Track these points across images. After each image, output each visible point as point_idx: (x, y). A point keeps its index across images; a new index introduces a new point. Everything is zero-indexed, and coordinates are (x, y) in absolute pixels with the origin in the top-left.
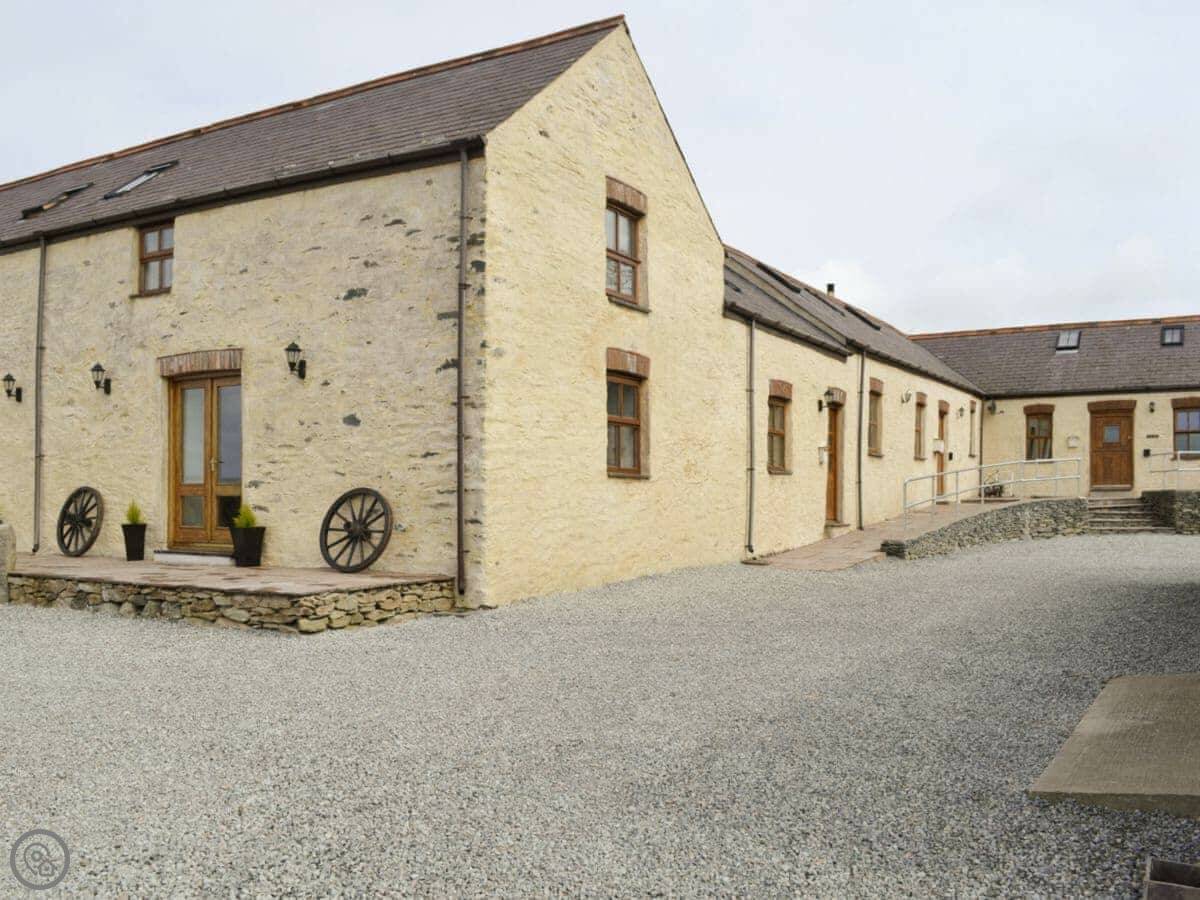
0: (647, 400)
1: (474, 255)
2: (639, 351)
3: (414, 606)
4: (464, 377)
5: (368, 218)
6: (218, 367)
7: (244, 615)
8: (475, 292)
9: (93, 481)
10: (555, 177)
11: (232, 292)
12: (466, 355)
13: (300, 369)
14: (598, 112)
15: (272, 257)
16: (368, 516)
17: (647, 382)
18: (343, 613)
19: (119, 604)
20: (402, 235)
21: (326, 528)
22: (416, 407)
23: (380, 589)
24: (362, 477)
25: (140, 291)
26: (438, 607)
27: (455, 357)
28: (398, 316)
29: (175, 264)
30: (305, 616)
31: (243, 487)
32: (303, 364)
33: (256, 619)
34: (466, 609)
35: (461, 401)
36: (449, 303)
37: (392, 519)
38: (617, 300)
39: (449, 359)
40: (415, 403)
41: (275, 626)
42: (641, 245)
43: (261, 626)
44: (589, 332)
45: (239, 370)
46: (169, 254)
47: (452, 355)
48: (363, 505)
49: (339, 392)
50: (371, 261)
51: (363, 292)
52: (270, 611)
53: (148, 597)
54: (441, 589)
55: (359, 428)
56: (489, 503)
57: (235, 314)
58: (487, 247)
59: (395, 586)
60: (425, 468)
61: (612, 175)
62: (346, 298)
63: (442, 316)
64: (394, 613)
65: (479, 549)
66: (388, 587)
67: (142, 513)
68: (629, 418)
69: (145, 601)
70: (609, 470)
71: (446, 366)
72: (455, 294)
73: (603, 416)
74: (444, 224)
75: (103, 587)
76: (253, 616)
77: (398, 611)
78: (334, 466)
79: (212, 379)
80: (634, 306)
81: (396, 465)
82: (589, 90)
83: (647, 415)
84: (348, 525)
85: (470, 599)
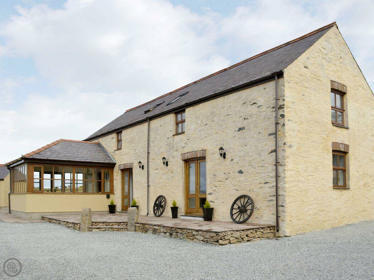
0: (349, 161)
1: (281, 112)
2: (344, 143)
3: (260, 236)
4: (278, 156)
5: (245, 103)
6: (199, 156)
7: (202, 238)
8: (282, 125)
9: (163, 193)
10: (311, 82)
11: (203, 131)
12: (278, 148)
13: (224, 156)
14: (326, 58)
15: (215, 119)
16: (246, 204)
17: (348, 154)
18: (235, 238)
19: (166, 233)
20: (256, 108)
21: (232, 208)
22: (262, 167)
23: (248, 230)
24: (244, 191)
25: (176, 133)
26: (269, 236)
27: (275, 149)
28: (255, 136)
29: (185, 124)
30: (221, 239)
31: (207, 195)
32: (225, 154)
33: (206, 239)
34: (279, 237)
35: (277, 164)
36: (272, 130)
37: (254, 205)
38: (336, 125)
39: (273, 149)
40: (261, 165)
41: (212, 242)
42: (345, 104)
43: (207, 242)
44: (325, 137)
45: (205, 157)
46: (184, 121)
47: (274, 148)
48: (244, 200)
49: (236, 162)
50: (246, 118)
51: (244, 128)
52: (210, 237)
53: (174, 231)
54: (270, 230)
55: (243, 175)
56: (287, 200)
57: (204, 139)
58: (285, 109)
59: (253, 229)
60: (265, 188)
61: (333, 80)
62: (238, 131)
63: (270, 135)
64: (253, 238)
65: (284, 216)
66: (251, 229)
67: (177, 203)
68: (342, 167)
69: (173, 232)
70: (333, 186)
71: (272, 152)
72: (274, 126)
73: (331, 167)
74: (270, 102)
75: (161, 228)
76: (205, 238)
77: (254, 237)
78: (235, 188)
79: (198, 160)
80: (343, 126)
81: (255, 187)
82: (323, 50)
83: (348, 165)
84: (239, 207)
85: (281, 233)
